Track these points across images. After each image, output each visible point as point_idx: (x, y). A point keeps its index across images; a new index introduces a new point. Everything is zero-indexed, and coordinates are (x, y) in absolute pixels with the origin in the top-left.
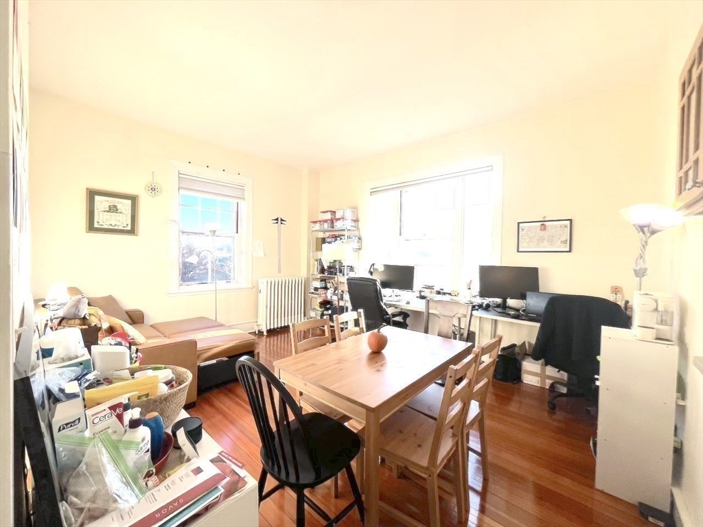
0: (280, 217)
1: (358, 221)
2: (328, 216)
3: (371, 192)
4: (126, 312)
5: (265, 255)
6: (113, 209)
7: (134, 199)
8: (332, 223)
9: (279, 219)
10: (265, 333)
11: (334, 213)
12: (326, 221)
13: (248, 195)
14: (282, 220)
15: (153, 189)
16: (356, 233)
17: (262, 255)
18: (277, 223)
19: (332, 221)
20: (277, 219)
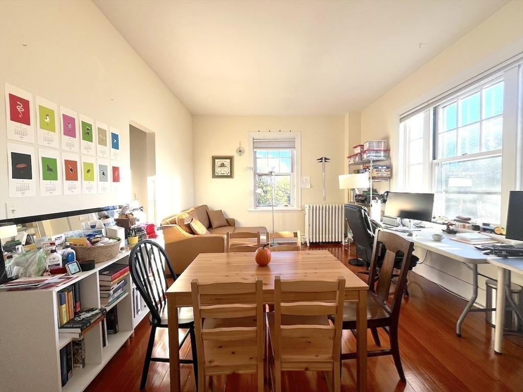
0: (323, 156)
1: (389, 150)
2: (358, 150)
3: (401, 119)
4: (227, 220)
5: (311, 187)
6: (223, 165)
7: (231, 158)
8: (361, 155)
9: (324, 159)
10: (308, 245)
11: (362, 146)
12: (356, 155)
13: (298, 144)
14: (326, 159)
15: (240, 151)
16: (387, 163)
17: (309, 187)
18: (321, 161)
19: (361, 154)
20: (322, 159)
